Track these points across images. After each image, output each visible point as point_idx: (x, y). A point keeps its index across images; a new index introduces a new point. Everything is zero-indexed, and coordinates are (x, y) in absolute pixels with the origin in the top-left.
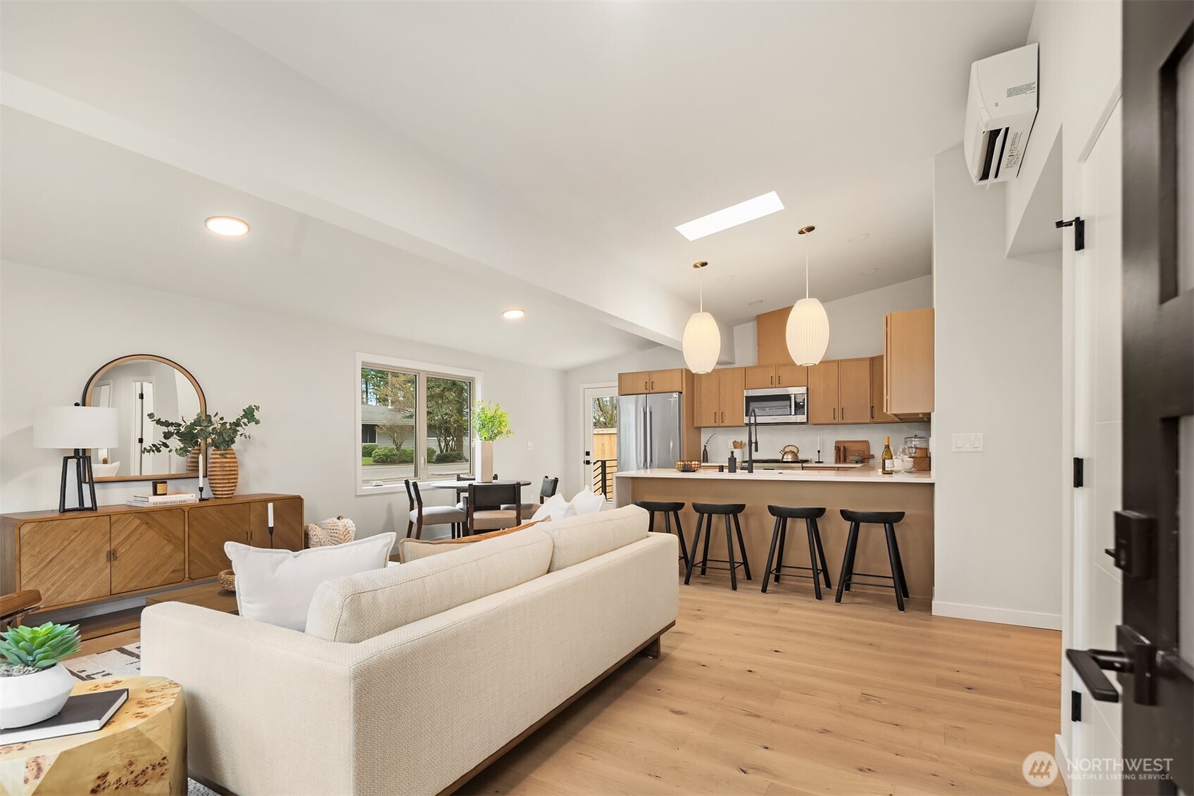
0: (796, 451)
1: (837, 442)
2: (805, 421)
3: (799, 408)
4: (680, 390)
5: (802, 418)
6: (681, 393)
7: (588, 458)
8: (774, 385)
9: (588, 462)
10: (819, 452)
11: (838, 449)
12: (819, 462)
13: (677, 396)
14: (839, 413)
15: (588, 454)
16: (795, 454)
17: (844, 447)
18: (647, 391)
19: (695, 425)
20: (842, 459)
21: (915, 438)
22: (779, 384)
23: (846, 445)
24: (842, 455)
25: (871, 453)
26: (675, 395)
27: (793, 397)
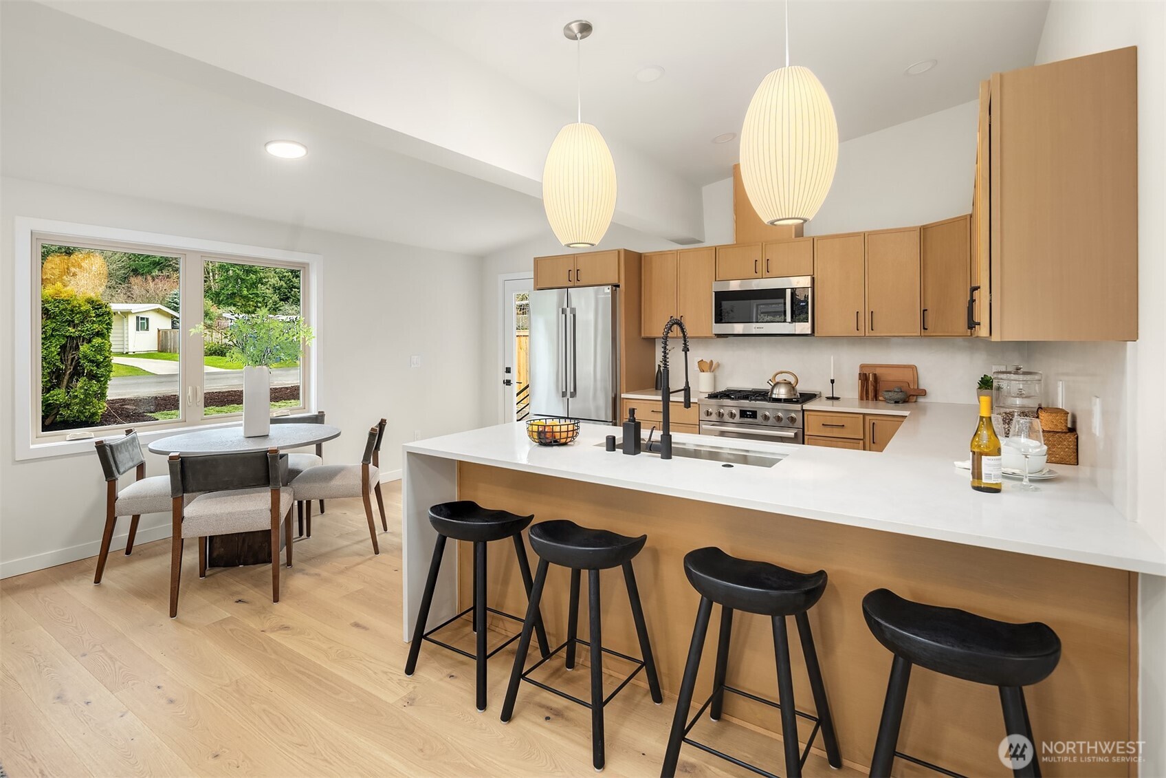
0: (793, 381)
1: (862, 367)
2: (809, 332)
3: (800, 310)
4: (616, 282)
5: (804, 328)
6: (618, 286)
7: (508, 376)
8: (759, 274)
9: (508, 383)
10: (832, 381)
11: (864, 378)
12: (833, 398)
13: (609, 291)
14: (865, 321)
15: (508, 370)
16: (791, 387)
17: (875, 375)
18: (571, 284)
19: (643, 335)
20: (871, 394)
21: (1016, 373)
22: (768, 273)
23: (878, 371)
24: (871, 388)
25: (922, 387)
26: (608, 290)
27: (788, 292)
